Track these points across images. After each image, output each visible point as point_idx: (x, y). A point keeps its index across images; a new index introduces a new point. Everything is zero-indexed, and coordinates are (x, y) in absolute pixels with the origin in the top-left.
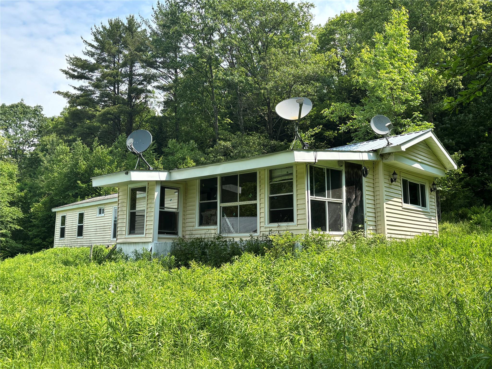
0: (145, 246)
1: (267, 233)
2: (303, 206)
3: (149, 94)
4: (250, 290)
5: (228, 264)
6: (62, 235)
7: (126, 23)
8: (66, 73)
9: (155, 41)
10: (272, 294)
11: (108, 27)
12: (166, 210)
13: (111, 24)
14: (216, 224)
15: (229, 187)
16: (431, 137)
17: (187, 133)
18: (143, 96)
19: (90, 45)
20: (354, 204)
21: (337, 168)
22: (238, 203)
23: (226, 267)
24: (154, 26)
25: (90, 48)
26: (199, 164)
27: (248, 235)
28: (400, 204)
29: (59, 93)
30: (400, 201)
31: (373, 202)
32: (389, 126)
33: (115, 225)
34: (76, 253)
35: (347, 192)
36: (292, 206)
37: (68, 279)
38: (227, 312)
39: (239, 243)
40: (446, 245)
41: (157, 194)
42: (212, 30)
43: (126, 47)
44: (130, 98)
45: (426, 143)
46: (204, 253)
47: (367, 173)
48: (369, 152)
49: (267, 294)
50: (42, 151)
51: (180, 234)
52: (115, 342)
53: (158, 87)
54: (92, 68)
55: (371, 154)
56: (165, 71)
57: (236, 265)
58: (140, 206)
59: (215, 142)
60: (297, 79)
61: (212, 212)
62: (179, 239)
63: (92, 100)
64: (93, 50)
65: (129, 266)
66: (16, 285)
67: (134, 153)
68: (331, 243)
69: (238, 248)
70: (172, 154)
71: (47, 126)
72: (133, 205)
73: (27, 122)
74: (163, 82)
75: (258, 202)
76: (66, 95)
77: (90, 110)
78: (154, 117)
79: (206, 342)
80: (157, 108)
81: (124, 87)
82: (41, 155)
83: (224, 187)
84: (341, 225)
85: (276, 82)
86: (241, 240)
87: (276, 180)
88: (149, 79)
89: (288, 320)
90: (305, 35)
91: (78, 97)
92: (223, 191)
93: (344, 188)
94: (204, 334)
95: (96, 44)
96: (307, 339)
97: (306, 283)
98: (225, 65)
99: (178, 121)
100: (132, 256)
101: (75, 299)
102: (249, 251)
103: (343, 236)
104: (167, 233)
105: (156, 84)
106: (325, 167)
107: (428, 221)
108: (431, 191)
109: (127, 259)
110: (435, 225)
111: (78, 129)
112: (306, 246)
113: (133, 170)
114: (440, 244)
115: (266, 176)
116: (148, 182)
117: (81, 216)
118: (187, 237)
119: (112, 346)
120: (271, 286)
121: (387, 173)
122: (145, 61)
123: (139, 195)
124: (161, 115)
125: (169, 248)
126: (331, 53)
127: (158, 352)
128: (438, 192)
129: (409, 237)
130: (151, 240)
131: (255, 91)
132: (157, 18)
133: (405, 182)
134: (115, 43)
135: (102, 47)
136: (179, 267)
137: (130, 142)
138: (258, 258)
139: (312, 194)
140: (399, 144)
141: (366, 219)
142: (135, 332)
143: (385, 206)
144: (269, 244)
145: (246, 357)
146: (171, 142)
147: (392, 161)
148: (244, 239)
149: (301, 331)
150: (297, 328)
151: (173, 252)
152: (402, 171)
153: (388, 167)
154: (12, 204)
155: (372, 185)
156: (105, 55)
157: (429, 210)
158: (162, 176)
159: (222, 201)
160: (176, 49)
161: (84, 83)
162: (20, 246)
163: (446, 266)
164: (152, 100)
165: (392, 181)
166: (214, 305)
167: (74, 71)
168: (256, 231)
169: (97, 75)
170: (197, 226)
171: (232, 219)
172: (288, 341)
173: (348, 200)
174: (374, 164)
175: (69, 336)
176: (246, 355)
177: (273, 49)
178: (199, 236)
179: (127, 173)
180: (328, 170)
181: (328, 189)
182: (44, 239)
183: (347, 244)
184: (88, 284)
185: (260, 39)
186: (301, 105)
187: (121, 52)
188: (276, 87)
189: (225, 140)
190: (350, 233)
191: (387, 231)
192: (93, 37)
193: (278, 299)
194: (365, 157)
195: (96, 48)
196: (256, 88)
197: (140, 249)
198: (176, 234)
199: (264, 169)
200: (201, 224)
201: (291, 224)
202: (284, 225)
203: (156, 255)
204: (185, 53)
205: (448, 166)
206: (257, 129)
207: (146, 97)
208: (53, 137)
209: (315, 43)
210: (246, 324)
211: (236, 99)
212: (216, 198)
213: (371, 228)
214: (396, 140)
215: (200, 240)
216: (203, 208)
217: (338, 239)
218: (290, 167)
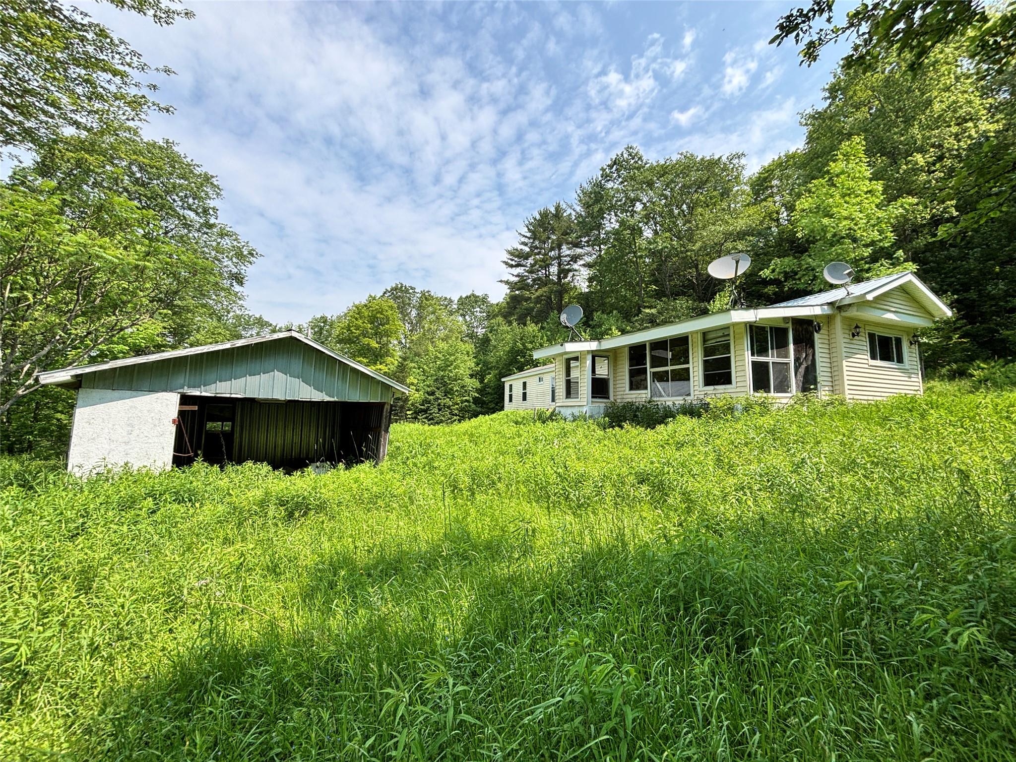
0: (581, 409)
1: (702, 397)
2: (742, 368)
3: (576, 273)
4: (688, 451)
5: (662, 425)
6: (511, 400)
7: (553, 210)
8: (506, 263)
9: (579, 222)
10: (712, 456)
11: (538, 217)
12: (597, 376)
13: (540, 214)
14: (646, 388)
15: (659, 353)
16: (910, 281)
17: (612, 305)
18: (571, 274)
19: (524, 236)
20: (804, 363)
21: (783, 325)
22: (669, 368)
23: (660, 428)
24: (578, 209)
25: (523, 239)
26: (623, 332)
27: (681, 398)
28: (866, 362)
29: (501, 281)
30: (865, 357)
31: (828, 360)
32: (849, 274)
33: (553, 392)
34: (522, 414)
35: (795, 350)
36: (730, 368)
37: (520, 436)
38: (666, 469)
39: (671, 406)
40: (937, 407)
41: (589, 362)
42: (633, 201)
43: (553, 233)
44: (559, 278)
45: (904, 290)
46: (636, 416)
47: (820, 329)
48: (822, 305)
49: (706, 454)
50: (491, 332)
51: (612, 399)
52: (564, 489)
53: (584, 265)
54: (526, 256)
55: (826, 307)
56: (590, 249)
57: (670, 427)
58: (574, 374)
59: (640, 312)
60: (728, 236)
61: (642, 377)
62: (611, 403)
63: (528, 285)
64: (526, 240)
65: (569, 426)
66: (482, 439)
67: (567, 327)
68: (776, 407)
69: (670, 411)
70: (600, 326)
71: (494, 311)
72: (568, 373)
73: (478, 309)
74: (589, 259)
75: (690, 366)
76: (507, 283)
77: (527, 294)
78: (581, 293)
79: (646, 496)
80: (582, 284)
81: (554, 269)
82: (490, 335)
83: (655, 353)
84: (789, 386)
85: (703, 242)
86: (674, 404)
87: (710, 343)
88: (575, 258)
89: (731, 480)
90: (736, 188)
91: (516, 283)
92: (652, 357)
93: (791, 347)
94: (645, 488)
95: (529, 235)
96: (755, 501)
97: (750, 446)
98: (648, 233)
99: (603, 294)
100: (570, 418)
101: (527, 451)
102: (685, 414)
103: (791, 398)
104: (600, 398)
105: (582, 262)
106: (767, 325)
107: (907, 379)
108: (911, 344)
109: (565, 420)
110: (917, 384)
111: (518, 310)
112: (746, 409)
113: (567, 342)
114: (927, 405)
115: (699, 338)
116: (581, 352)
117: (525, 384)
118: (619, 401)
119: (561, 492)
120: (710, 447)
121: (845, 327)
122: (571, 243)
123: (573, 364)
124: (587, 290)
125: (602, 411)
126: (769, 203)
127: (602, 501)
128: (920, 345)
129: (880, 399)
130: (585, 404)
131: (681, 255)
132: (580, 201)
133: (872, 336)
134: (544, 231)
135: (534, 237)
136: (613, 427)
137: (563, 317)
138: (694, 420)
139: (753, 354)
140: (863, 292)
141: (819, 379)
142: (580, 482)
143: (845, 363)
144: (706, 407)
145: (688, 512)
146: (597, 315)
147: (853, 313)
148: (677, 403)
149: (748, 492)
150: (742, 488)
151: (607, 415)
152: (867, 323)
153: (848, 321)
154: (472, 376)
155: (827, 342)
156: (537, 243)
157: (907, 367)
158: (593, 346)
159: (652, 367)
160: (599, 227)
161: (520, 270)
162: (479, 409)
163: (938, 431)
164: (578, 278)
165: (853, 335)
166: (652, 463)
167: (512, 260)
168: (689, 395)
169: (531, 261)
170: (627, 391)
171: (662, 383)
172: (734, 500)
173: (797, 360)
174: (829, 319)
175: (526, 481)
176: (689, 511)
177: (700, 210)
178: (630, 400)
179: (562, 345)
180: (771, 328)
181: (772, 349)
182: (496, 404)
183: (796, 406)
184: (536, 440)
185: (684, 202)
186: (737, 262)
187: (549, 238)
188: (703, 248)
189: (650, 307)
190: (800, 395)
191: (847, 392)
192: (526, 229)
193: (719, 460)
194: (818, 311)
195: (529, 238)
196: (682, 252)
197: (576, 411)
198: (608, 398)
199: (697, 332)
200: (631, 389)
201: (728, 386)
202: (721, 388)
203: (591, 417)
204: (608, 229)
205: (935, 313)
206: (684, 294)
207: (574, 275)
208: (500, 319)
209: (748, 195)
210: (687, 482)
211: (661, 265)
212: (645, 364)
213: (827, 388)
214: (858, 290)
215: (632, 404)
216: (632, 374)
217: (784, 401)
218: (726, 328)
